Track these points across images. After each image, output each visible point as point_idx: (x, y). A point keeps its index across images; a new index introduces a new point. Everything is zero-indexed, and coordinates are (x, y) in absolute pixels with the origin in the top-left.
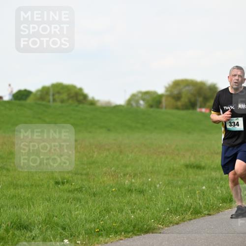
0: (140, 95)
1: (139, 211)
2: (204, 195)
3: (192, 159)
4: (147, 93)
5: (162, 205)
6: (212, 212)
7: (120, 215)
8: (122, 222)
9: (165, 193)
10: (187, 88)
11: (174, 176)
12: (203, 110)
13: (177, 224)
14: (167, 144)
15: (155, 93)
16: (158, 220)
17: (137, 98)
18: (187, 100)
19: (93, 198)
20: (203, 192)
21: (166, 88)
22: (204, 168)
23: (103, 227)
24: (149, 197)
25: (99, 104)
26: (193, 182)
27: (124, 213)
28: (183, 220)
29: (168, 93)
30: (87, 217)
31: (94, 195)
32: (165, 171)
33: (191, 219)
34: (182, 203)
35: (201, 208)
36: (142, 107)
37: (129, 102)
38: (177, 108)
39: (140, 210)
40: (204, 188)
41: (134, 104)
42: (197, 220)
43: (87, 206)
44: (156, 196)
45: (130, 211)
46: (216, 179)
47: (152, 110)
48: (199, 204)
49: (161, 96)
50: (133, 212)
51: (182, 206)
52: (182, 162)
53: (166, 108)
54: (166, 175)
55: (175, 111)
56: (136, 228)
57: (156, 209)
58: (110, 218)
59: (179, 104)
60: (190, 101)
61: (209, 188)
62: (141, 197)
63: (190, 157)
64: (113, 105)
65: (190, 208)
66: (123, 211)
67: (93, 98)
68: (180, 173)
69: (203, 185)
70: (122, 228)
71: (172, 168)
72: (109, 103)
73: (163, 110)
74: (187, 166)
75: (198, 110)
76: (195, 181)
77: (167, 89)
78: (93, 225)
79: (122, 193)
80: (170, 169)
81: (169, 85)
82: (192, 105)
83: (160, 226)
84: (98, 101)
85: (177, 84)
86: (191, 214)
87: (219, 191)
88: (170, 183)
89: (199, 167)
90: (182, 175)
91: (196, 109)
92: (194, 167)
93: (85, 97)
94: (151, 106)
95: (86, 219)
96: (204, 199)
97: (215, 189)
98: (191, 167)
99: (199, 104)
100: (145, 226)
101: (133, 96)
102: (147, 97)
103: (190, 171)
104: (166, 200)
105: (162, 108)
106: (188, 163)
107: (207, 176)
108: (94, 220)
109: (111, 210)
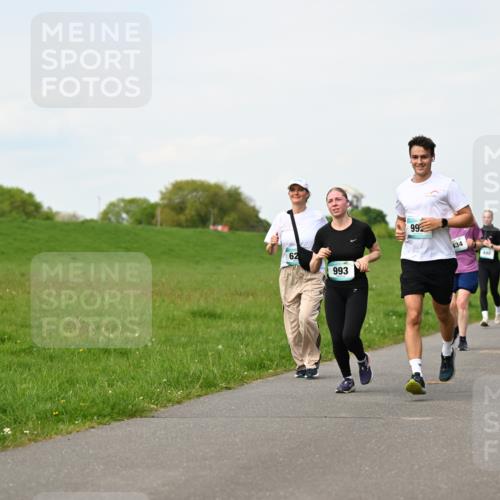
0: (122, 204)
1: (119, 383)
2: (220, 357)
3: (202, 303)
4: (132, 201)
5: (156, 374)
6: (232, 385)
7: (91, 390)
8: (93, 400)
9: (161, 355)
10: (194, 194)
11: (174, 328)
12: (220, 228)
13: (179, 402)
14: (164, 280)
15: (145, 201)
16: (149, 397)
17: (117, 209)
18: (193, 213)
19: (49, 363)
20: (219, 353)
21: (162, 193)
22: (220, 317)
23: (64, 408)
24: (135, 362)
25: (58, 219)
26: (203, 337)
27: (97, 387)
28: (188, 397)
29: (165, 202)
30: (40, 392)
31: (52, 358)
32: (161, 322)
33: (199, 396)
34: (186, 371)
35: (215, 378)
36: (125, 222)
37: (105, 215)
38: (179, 225)
39: (123, 382)
40: (220, 347)
41: (113, 219)
42: (210, 396)
43: (39, 376)
44: (146, 360)
45: (106, 384)
46: (239, 333)
47: (140, 227)
48: (213, 371)
49: (155, 206)
50: (111, 385)
51: (186, 375)
52: (187, 307)
53: (161, 225)
54: (161, 327)
55: (175, 230)
56: (116, 411)
57: (147, 381)
58: (76, 394)
59: (182, 218)
60: (199, 215)
61: (228, 347)
62: (123, 362)
63: (199, 301)
64: (81, 219)
65: (199, 378)
66: (95, 382)
67: (49, 208)
68: (183, 325)
69: (218, 342)
70: (94, 410)
71: (171, 316)
72: (74, 216)
73: (159, 227)
74: (194, 314)
75: (211, 227)
76: (206, 336)
77: (164, 196)
78: (49, 405)
79: (94, 355)
80: (168, 318)
81: (166, 189)
82: (202, 220)
83: (152, 406)
84: (57, 213)
85: (178, 187)
86: (201, 387)
87: (243, 351)
88: (168, 340)
89: (212, 315)
90: (186, 328)
91: (208, 227)
92: (205, 315)
93: (38, 207)
94: (140, 222)
95: (38, 397)
96: (220, 364)
97: (236, 349)
98: (200, 316)
99: (212, 220)
100: (130, 406)
101: (112, 205)
102: (133, 208)
103: (199, 321)
104: (162, 366)
105: (156, 225)
106: (195, 308)
107: (225, 328)
108: (51, 398)
109: (77, 382)
